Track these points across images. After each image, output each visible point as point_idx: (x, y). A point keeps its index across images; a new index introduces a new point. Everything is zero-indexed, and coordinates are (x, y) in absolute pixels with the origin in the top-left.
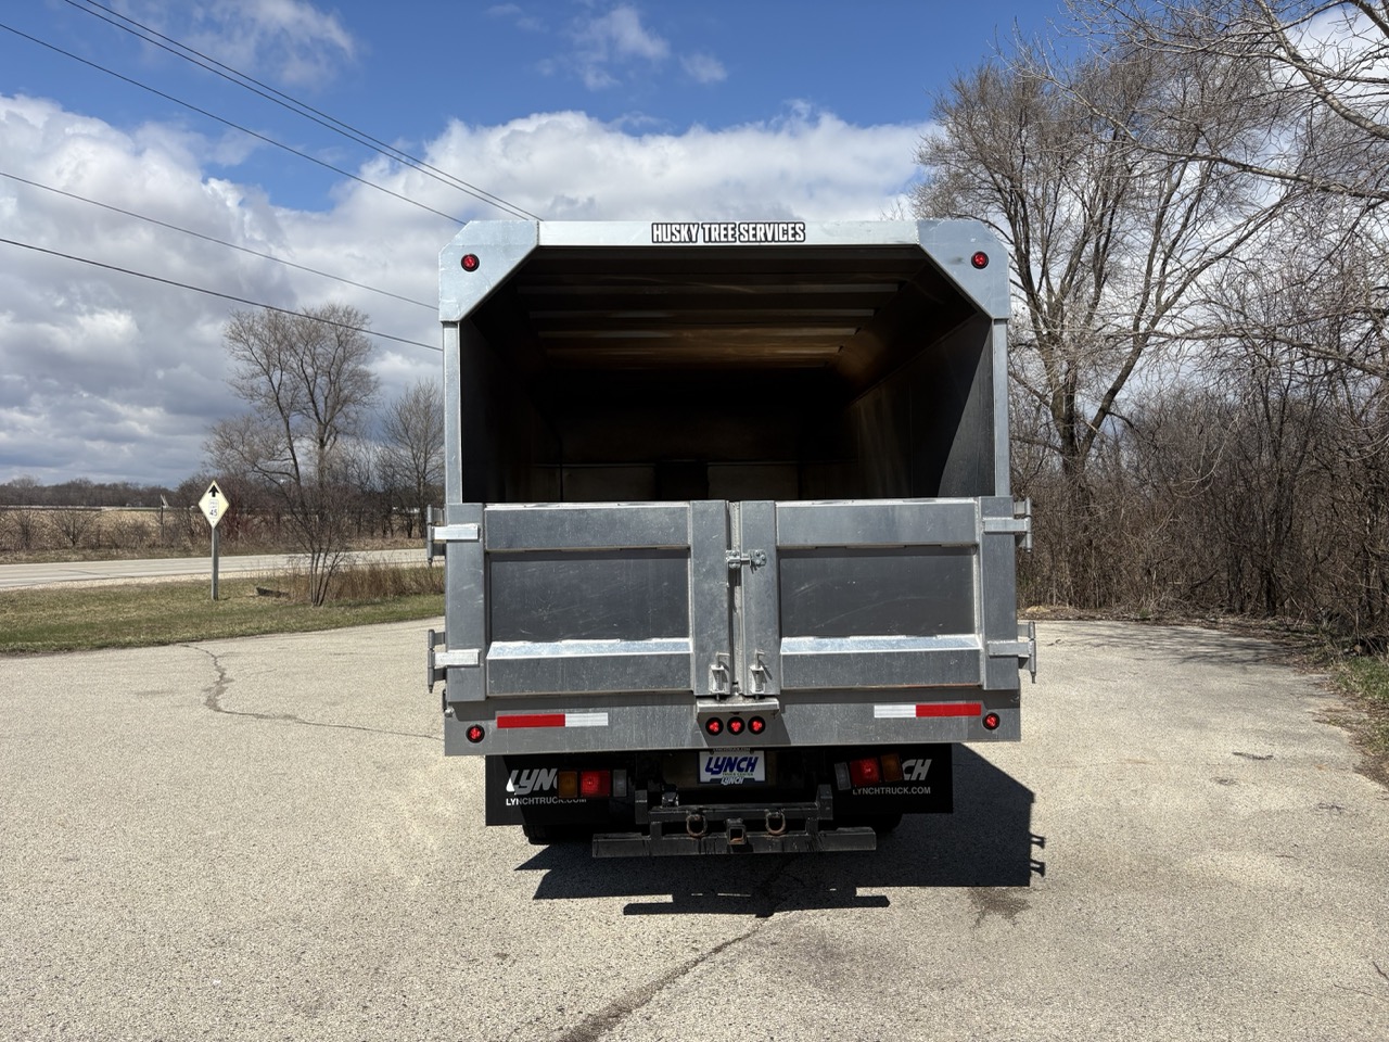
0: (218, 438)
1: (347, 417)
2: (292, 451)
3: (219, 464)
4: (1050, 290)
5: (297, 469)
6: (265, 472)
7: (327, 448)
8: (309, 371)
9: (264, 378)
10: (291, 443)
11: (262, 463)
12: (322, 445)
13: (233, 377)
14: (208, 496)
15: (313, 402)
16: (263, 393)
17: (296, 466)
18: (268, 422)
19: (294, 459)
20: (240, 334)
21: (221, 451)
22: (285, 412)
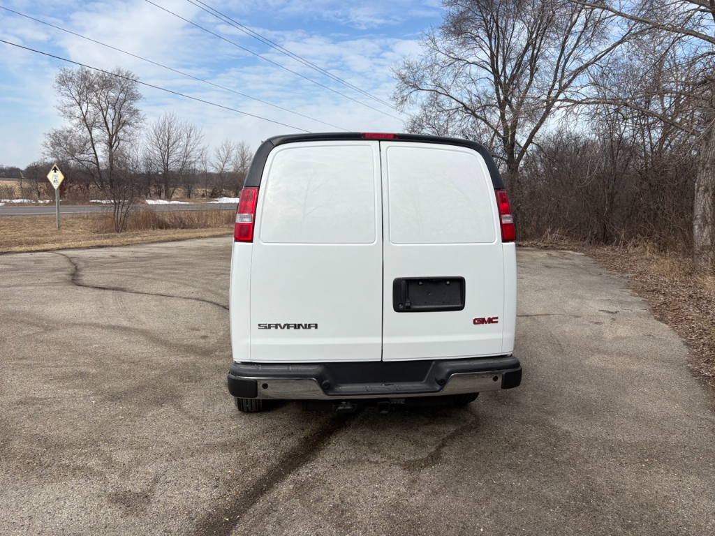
0: (52, 140)
1: (125, 132)
2: (94, 148)
3: (53, 155)
4: (505, 77)
5: (98, 160)
6: (78, 160)
7: (114, 148)
8: (104, 105)
9: (78, 108)
10: (93, 145)
11: (78, 156)
12: (111, 147)
13: (59, 105)
14: (52, 172)
15: (106, 123)
16: (77, 114)
17: (96, 157)
18: (80, 132)
19: (95, 153)
20: (64, 81)
21: (53, 147)
22: (89, 127)
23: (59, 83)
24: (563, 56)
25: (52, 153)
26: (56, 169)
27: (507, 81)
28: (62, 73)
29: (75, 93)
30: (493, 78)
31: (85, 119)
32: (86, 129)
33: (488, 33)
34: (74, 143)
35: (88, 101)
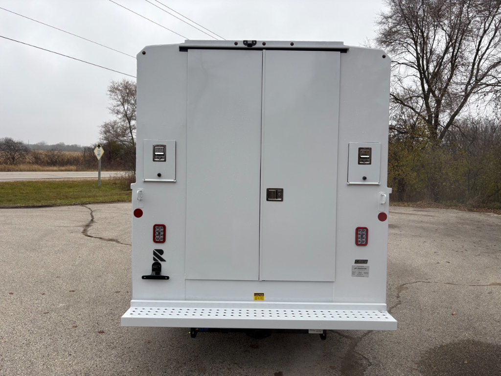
0: (104, 129)
2: (131, 133)
3: (106, 139)
4: (428, 73)
5: (133, 141)
6: (121, 141)
9: (122, 107)
10: (131, 131)
11: (122, 139)
13: (110, 106)
14: (97, 148)
16: (121, 111)
17: (133, 139)
18: (123, 123)
19: (132, 136)
20: (114, 90)
21: (106, 134)
22: (129, 119)
23: (110, 91)
24: (478, 57)
25: (105, 137)
26: (99, 146)
27: (430, 77)
28: (112, 84)
29: (120, 97)
30: (419, 76)
31: (126, 115)
32: (127, 121)
33: (415, 41)
34: (119, 130)
35: (128, 102)
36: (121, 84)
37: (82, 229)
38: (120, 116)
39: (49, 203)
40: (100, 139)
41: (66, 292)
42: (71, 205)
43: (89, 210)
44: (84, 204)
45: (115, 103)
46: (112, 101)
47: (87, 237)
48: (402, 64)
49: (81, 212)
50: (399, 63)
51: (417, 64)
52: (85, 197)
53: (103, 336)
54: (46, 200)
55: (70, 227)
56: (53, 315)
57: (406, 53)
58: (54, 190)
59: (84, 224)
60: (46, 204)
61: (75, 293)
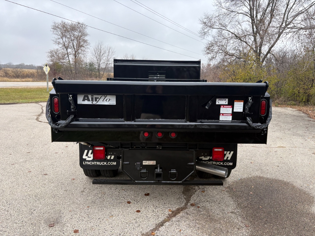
0: (50, 54)
2: (68, 57)
5: (70, 62)
6: (62, 62)
8: (73, 38)
12: (76, 57)
13: (53, 39)
14: (45, 67)
15: (74, 46)
16: (61, 43)
18: (62, 51)
21: (51, 57)
22: (67, 48)
25: (51, 60)
26: (46, 65)
28: (54, 24)
29: (60, 33)
31: (64, 45)
32: (65, 49)
34: (60, 55)
35: (66, 37)
36: (60, 24)
37: (36, 117)
38: (61, 46)
39: (14, 101)
40: (48, 61)
41: (25, 153)
42: (29, 103)
43: (40, 106)
44: (37, 102)
45: (57, 37)
46: (54, 35)
47: (38, 122)
48: (240, 13)
49: (35, 107)
50: (238, 13)
51: (250, 14)
52: (38, 98)
53: (47, 177)
54: (13, 100)
55: (28, 116)
56: (16, 166)
57: (243, 6)
58: (18, 94)
59: (37, 114)
60: (13, 102)
61: (30, 153)
